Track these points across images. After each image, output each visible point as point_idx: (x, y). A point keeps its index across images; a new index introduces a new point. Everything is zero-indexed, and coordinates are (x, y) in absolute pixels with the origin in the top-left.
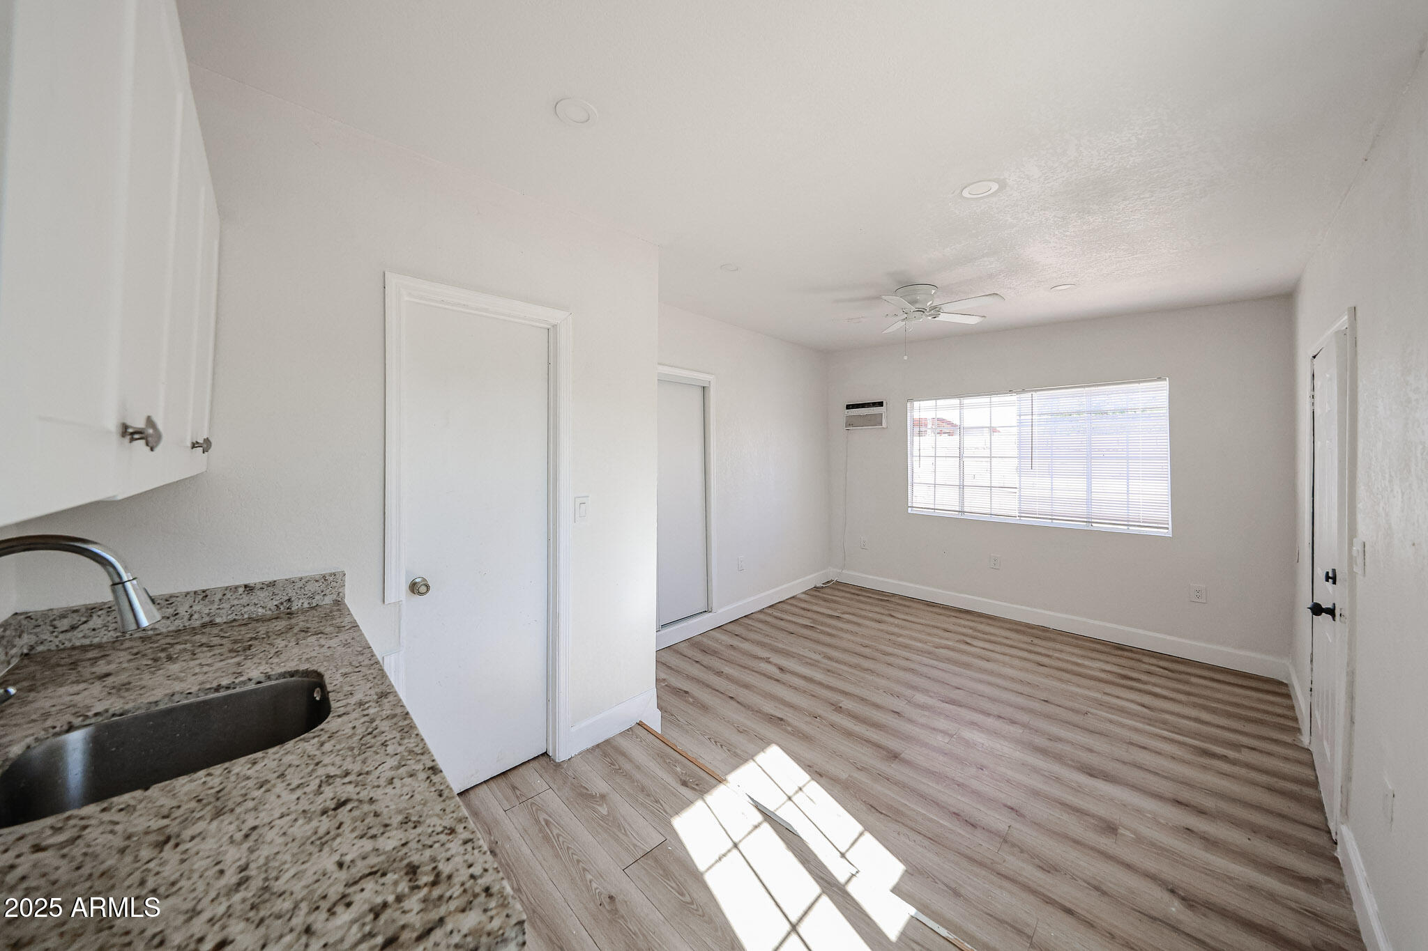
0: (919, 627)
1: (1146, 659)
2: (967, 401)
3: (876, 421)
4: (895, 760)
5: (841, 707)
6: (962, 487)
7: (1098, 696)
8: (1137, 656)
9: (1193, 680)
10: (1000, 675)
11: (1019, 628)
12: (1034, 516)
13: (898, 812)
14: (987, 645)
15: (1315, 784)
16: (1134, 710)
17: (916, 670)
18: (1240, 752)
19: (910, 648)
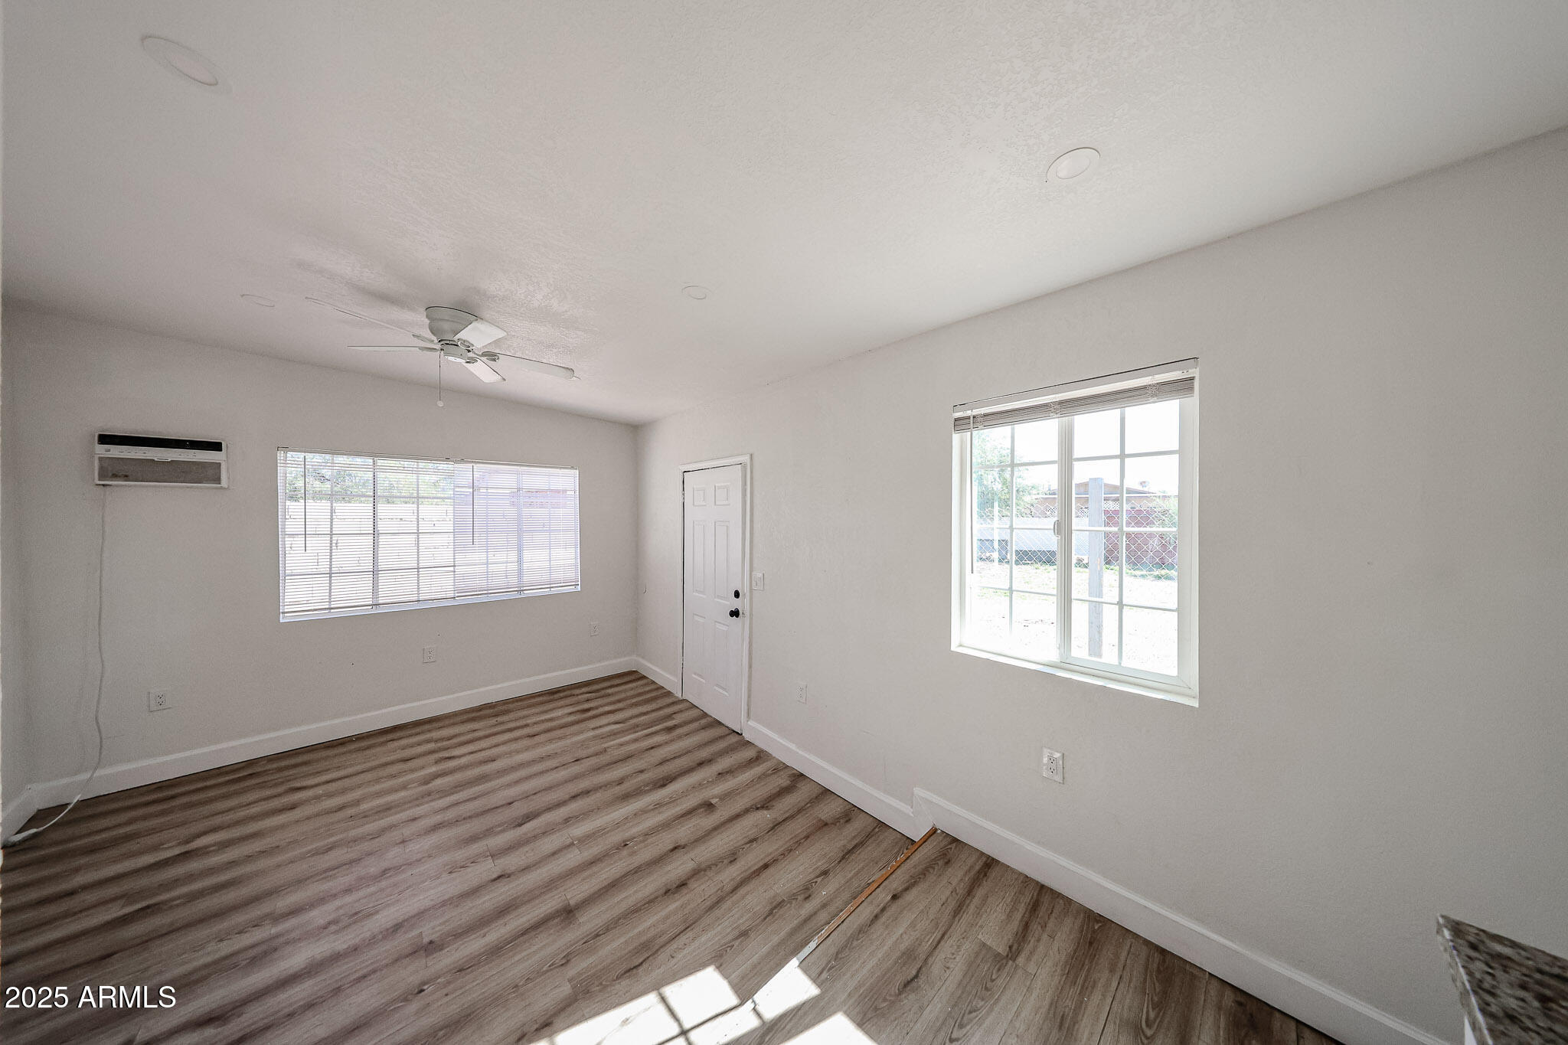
0: (369, 776)
1: (577, 691)
2: (380, 462)
3: (210, 474)
4: (574, 915)
5: (431, 942)
6: (375, 572)
7: (591, 734)
8: (568, 693)
9: (610, 691)
10: (522, 765)
11: (474, 715)
12: (476, 593)
13: (645, 946)
14: (471, 748)
15: (705, 715)
16: (617, 729)
17: (444, 822)
18: (674, 719)
19: (398, 806)
